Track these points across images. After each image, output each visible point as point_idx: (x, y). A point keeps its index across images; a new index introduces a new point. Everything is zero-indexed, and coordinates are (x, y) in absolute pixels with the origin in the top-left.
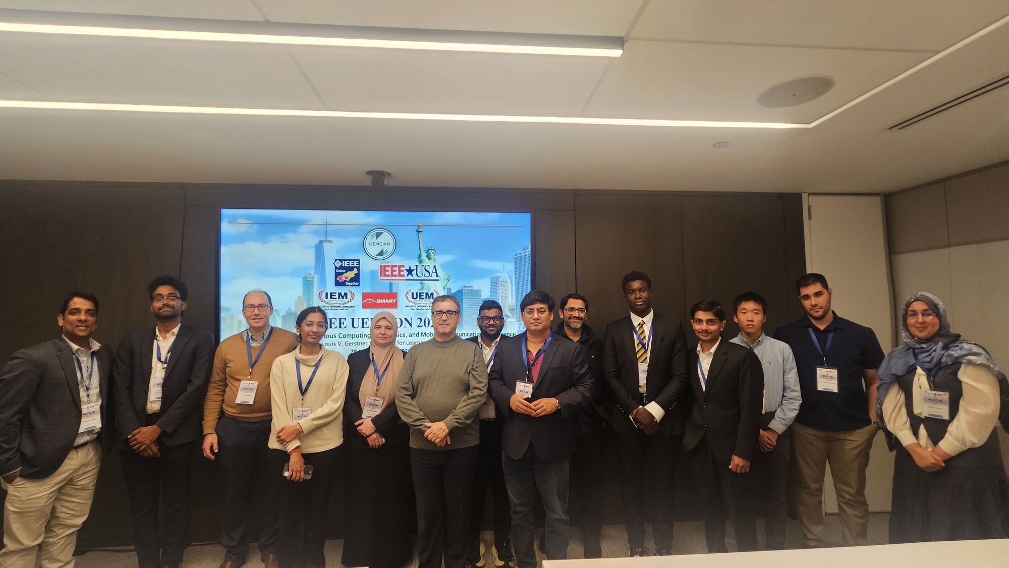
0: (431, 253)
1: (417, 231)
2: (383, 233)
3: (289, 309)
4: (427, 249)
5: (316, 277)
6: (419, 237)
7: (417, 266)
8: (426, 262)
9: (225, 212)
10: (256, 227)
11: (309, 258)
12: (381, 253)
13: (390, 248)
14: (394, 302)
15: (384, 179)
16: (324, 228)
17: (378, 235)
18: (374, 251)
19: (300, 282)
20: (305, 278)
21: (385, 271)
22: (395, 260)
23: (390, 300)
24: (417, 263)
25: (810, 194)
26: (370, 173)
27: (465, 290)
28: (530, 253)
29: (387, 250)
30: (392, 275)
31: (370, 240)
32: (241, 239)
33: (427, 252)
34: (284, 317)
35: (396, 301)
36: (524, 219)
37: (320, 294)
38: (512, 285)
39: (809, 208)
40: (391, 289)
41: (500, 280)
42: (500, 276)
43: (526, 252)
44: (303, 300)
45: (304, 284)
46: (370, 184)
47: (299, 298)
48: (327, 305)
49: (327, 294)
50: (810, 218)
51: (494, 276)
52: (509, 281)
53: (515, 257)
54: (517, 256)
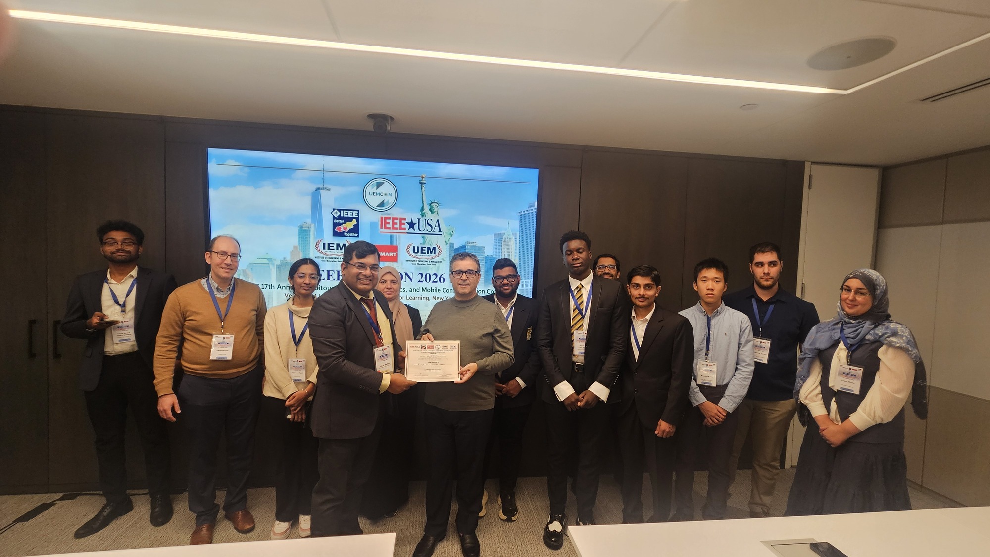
0: (434, 206)
1: (420, 183)
2: (383, 183)
3: (284, 258)
4: (430, 203)
5: (313, 226)
6: (422, 189)
7: (419, 219)
8: (429, 215)
9: (211, 151)
10: (246, 169)
11: (305, 205)
12: (382, 204)
13: (391, 200)
14: (395, 255)
15: (387, 124)
16: (320, 174)
17: (379, 185)
18: (374, 201)
19: (296, 230)
20: (301, 227)
21: (386, 223)
22: (396, 213)
23: (390, 253)
24: (420, 217)
25: (813, 163)
26: (372, 116)
27: (468, 246)
28: (536, 210)
29: (388, 202)
30: (393, 228)
31: (370, 189)
32: (229, 182)
33: (430, 205)
34: (278, 267)
35: (397, 255)
36: (532, 175)
37: (317, 245)
38: (516, 243)
39: (811, 177)
40: (391, 242)
41: (504, 238)
42: (505, 234)
43: (532, 210)
44: (299, 250)
45: (300, 234)
46: (372, 129)
47: (295, 247)
48: (324, 256)
49: (324, 244)
50: (810, 188)
51: (498, 233)
52: (513, 239)
53: (520, 214)
54: (523, 213)
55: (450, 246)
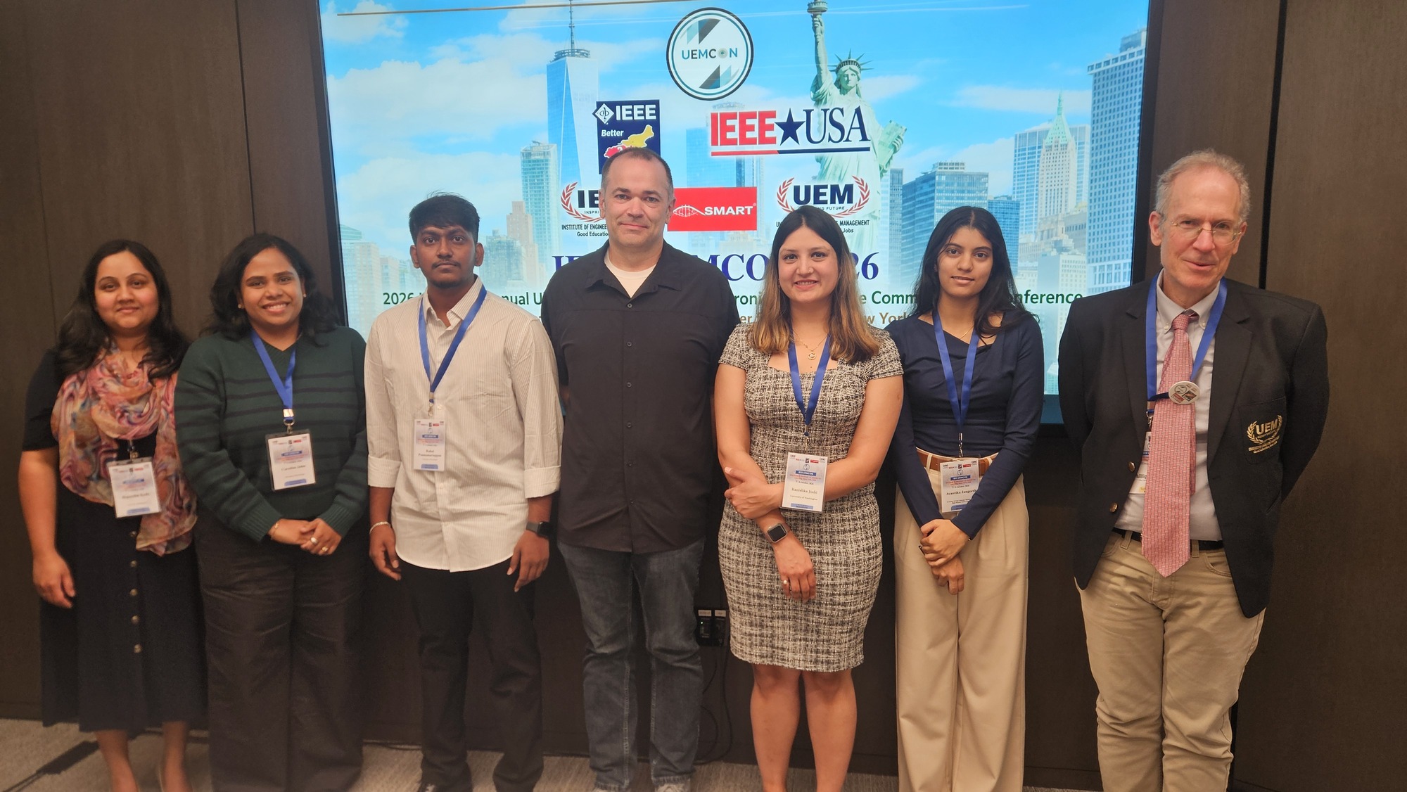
0: (849, 72)
1: (810, 10)
2: (716, 22)
4: (837, 64)
6: (815, 28)
7: (808, 112)
8: (835, 98)
12: (713, 81)
13: (736, 65)
14: (749, 213)
17: (705, 29)
18: (693, 74)
20: (527, 155)
21: (725, 129)
23: (738, 207)
24: (810, 105)
27: (940, 175)
28: (1143, 56)
29: (728, 72)
30: (744, 141)
31: (685, 42)
33: (837, 71)
35: (754, 211)
37: (566, 197)
38: (1081, 157)
40: (740, 177)
41: (1047, 142)
42: (1047, 132)
43: (1132, 55)
48: (583, 223)
49: (581, 194)
51: (1028, 130)
52: (1072, 144)
53: (1095, 71)
54: (1103, 68)
55: (892, 178)
